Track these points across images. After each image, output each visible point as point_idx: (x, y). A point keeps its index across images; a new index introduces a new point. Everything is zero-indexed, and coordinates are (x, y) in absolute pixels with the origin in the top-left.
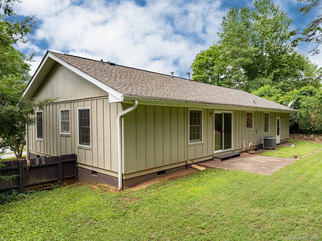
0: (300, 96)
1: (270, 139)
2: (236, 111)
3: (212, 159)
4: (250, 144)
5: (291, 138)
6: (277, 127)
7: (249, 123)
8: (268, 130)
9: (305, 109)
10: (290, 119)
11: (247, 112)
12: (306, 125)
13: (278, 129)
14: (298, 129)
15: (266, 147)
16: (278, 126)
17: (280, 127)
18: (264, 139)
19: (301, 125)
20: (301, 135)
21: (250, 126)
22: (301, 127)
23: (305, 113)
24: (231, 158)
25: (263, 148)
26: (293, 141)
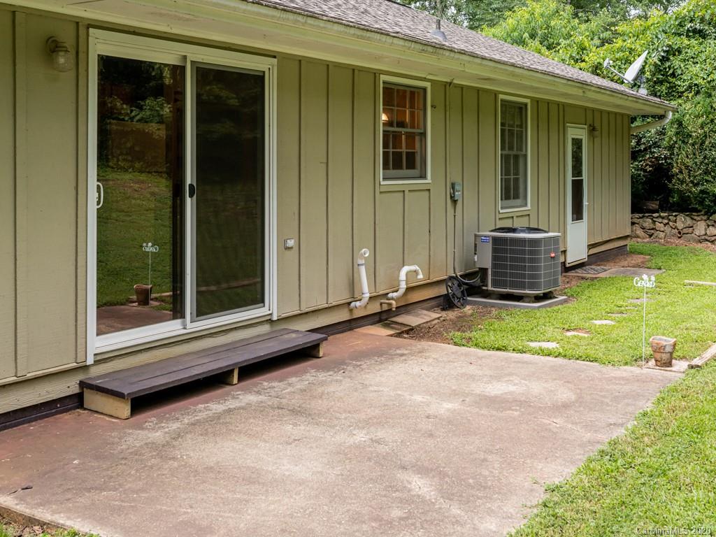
0: (677, 42)
1: (523, 241)
2: (300, 61)
3: (76, 401)
4: (406, 269)
5: (640, 232)
6: (570, 178)
7: (404, 150)
8: (521, 194)
9: (699, 98)
10: (633, 143)
11: (383, 78)
12: (706, 172)
13: (577, 187)
14: (670, 192)
15: (504, 285)
16: (577, 170)
17: (585, 177)
18: (495, 240)
19: (681, 172)
20: (682, 221)
21: (411, 165)
22: (683, 184)
23: (698, 117)
24: (240, 379)
25: (487, 295)
26: (647, 248)
